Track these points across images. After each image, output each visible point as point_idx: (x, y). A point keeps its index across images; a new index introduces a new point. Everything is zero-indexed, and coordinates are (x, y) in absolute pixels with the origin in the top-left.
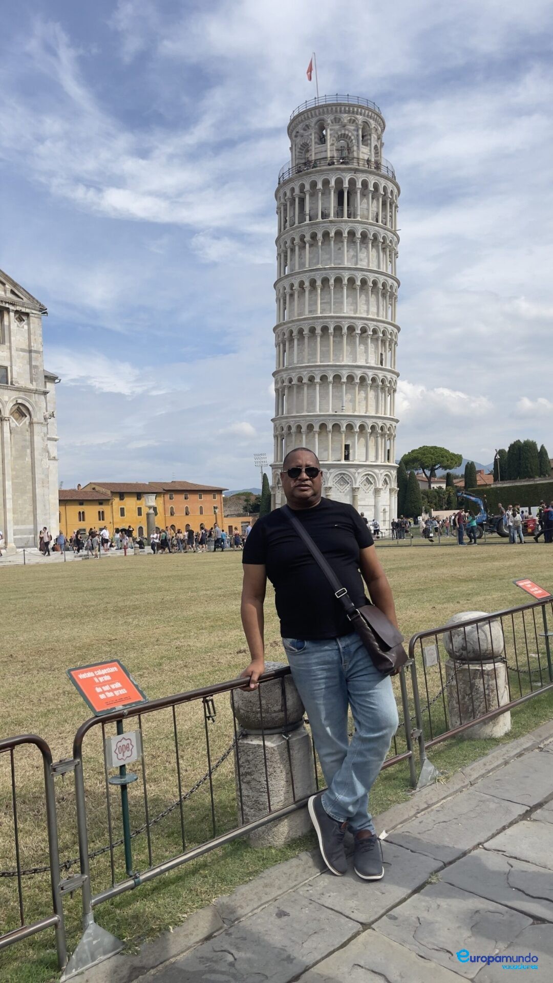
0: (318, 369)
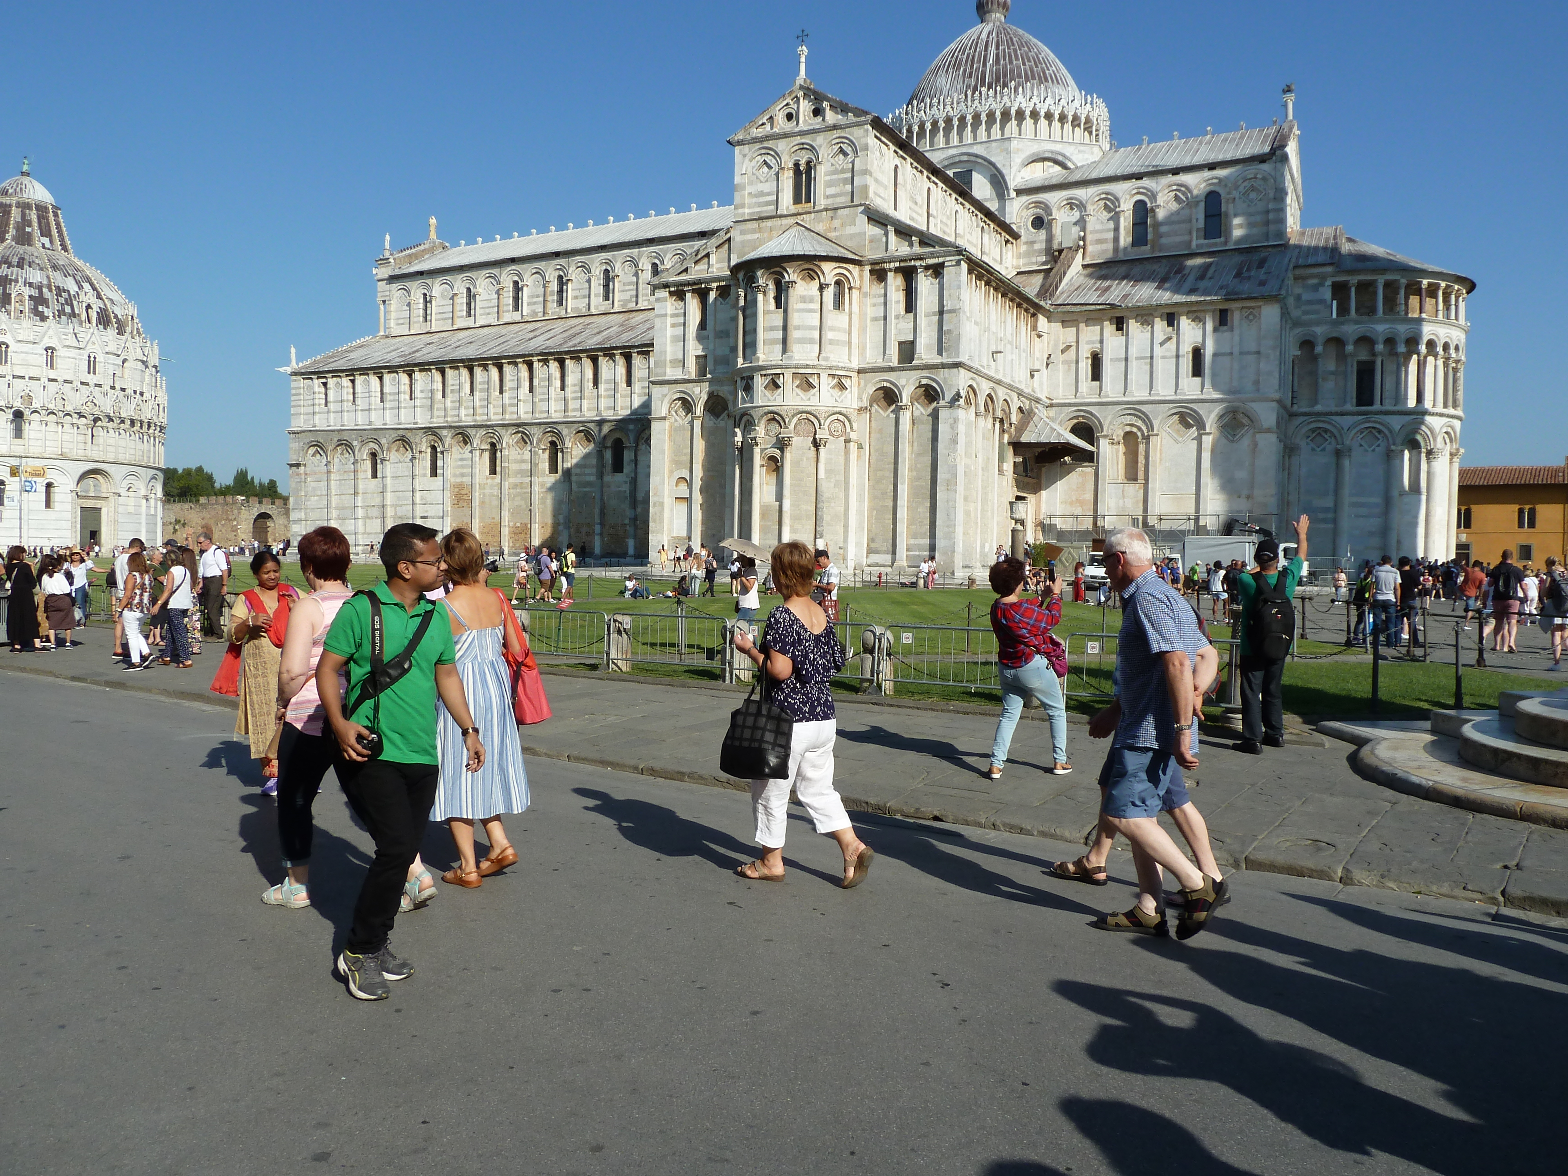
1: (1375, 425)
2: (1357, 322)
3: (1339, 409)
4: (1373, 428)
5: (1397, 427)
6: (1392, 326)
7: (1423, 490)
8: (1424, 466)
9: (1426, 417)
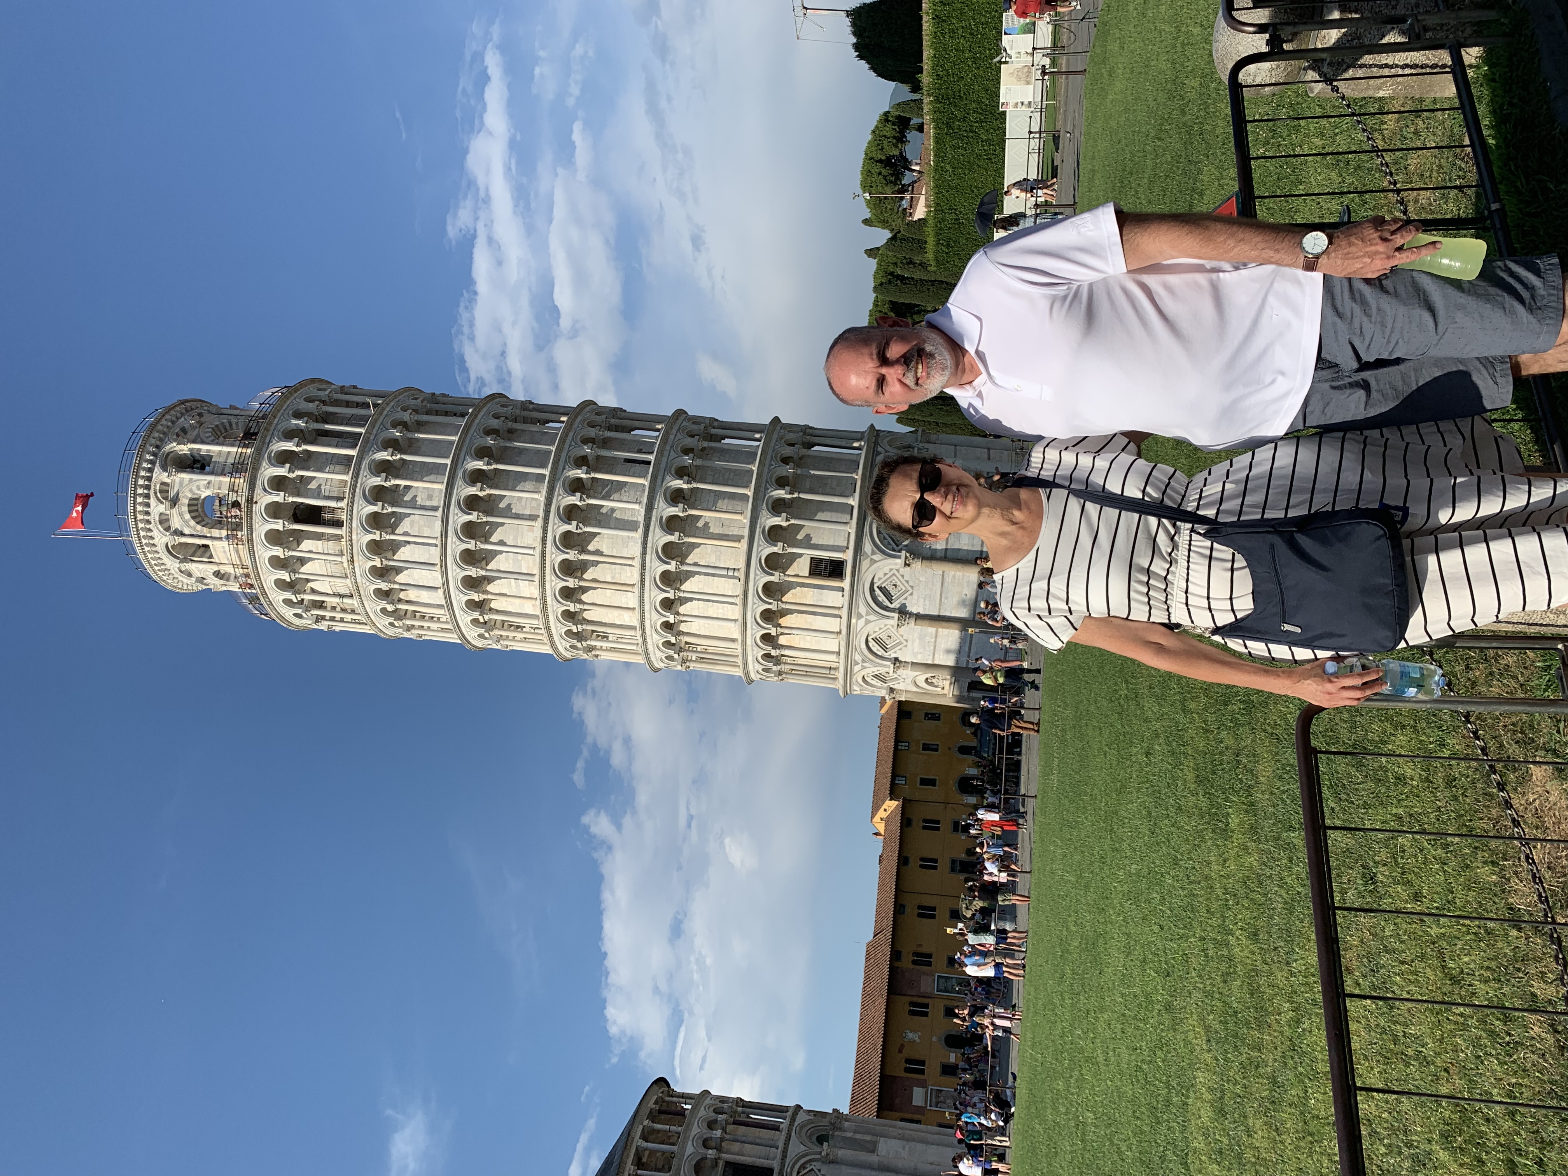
0: (647, 615)
4: (798, 1173)
5: (803, 1148)
6: (691, 1138)
7: (874, 1139)
8: (849, 1135)
9: (796, 1124)
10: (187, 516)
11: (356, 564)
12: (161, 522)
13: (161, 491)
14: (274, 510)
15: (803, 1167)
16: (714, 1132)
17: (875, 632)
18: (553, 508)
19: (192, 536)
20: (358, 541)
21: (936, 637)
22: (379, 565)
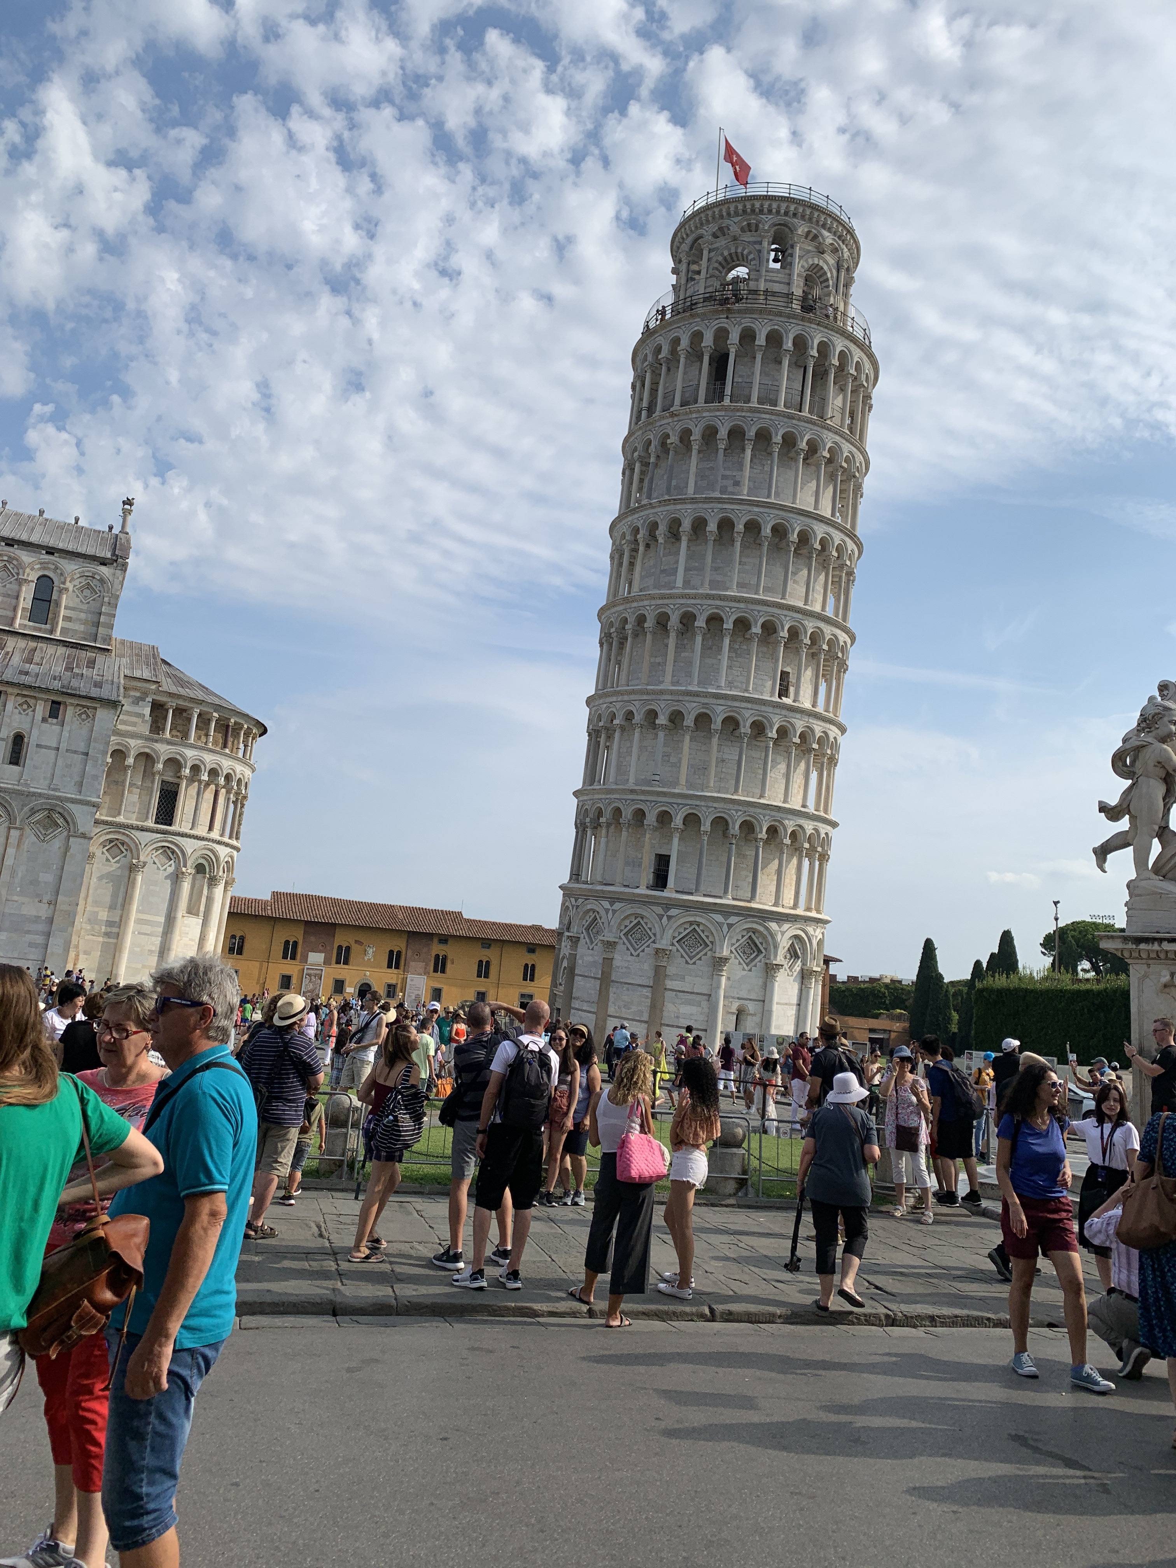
1: (170, 845)
2: (169, 743)
3: (140, 823)
4: (168, 848)
5: (190, 851)
6: (200, 754)
7: (201, 914)
8: (205, 891)
9: (215, 845)
10: (726, 253)
11: (670, 420)
12: (721, 229)
13: (749, 225)
14: (721, 335)
15: (173, 852)
16: (206, 774)
17: (601, 918)
18: (718, 603)
19: (709, 260)
20: (691, 419)
21: (595, 978)
22: (669, 441)
